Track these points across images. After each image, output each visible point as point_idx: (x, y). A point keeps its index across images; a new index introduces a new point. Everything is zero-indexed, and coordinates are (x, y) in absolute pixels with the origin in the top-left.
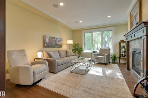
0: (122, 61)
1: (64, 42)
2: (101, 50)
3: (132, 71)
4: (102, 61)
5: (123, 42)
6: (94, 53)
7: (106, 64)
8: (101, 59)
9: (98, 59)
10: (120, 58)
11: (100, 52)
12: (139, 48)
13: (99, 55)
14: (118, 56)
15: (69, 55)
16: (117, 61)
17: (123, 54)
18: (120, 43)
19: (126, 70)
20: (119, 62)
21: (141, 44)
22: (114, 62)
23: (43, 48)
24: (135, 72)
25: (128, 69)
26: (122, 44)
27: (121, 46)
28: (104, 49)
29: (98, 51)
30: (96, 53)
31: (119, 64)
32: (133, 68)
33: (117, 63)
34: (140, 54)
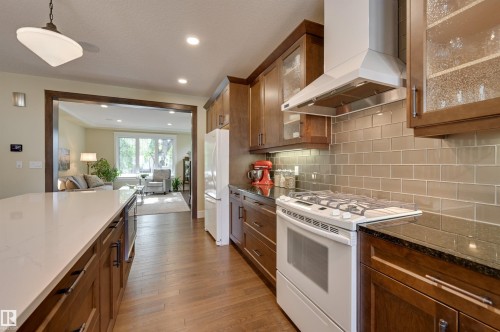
1: (73, 157)
2: (156, 172)
4: (160, 190)
5: (185, 158)
7: (165, 194)
8: (157, 186)
9: (152, 187)
10: (184, 183)
11: (154, 176)
13: (152, 181)
14: (181, 180)
15: (94, 184)
16: (181, 188)
17: (187, 178)
18: (184, 160)
22: (176, 189)
26: (186, 163)
28: (162, 171)
29: (151, 175)
30: (147, 178)
31: (184, 192)
33: (180, 191)
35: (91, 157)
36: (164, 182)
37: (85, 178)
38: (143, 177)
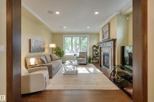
0: (94, 61)
1: (46, 46)
2: (80, 53)
3: (103, 67)
4: (83, 63)
5: (94, 46)
6: (75, 56)
7: (85, 65)
8: (82, 61)
9: (79, 60)
10: (93, 59)
11: (79, 55)
12: (108, 52)
13: (79, 57)
14: (92, 57)
15: (54, 59)
16: (92, 61)
17: (95, 55)
18: (93, 47)
19: (99, 67)
20: (92, 62)
21: (110, 50)
23: (29, 53)
24: (106, 67)
25: (101, 66)
26: (94, 48)
27: (94, 50)
28: (83, 52)
29: (78, 54)
30: (77, 56)
31: (93, 63)
32: (103, 65)
33: (91, 63)
34: (109, 56)
35: (53, 46)
36: (85, 59)
37: (51, 56)
38: (75, 55)
